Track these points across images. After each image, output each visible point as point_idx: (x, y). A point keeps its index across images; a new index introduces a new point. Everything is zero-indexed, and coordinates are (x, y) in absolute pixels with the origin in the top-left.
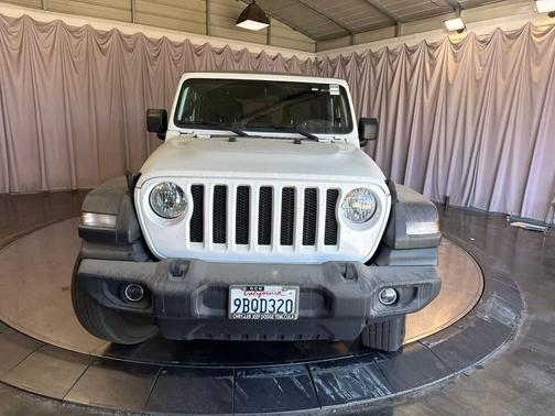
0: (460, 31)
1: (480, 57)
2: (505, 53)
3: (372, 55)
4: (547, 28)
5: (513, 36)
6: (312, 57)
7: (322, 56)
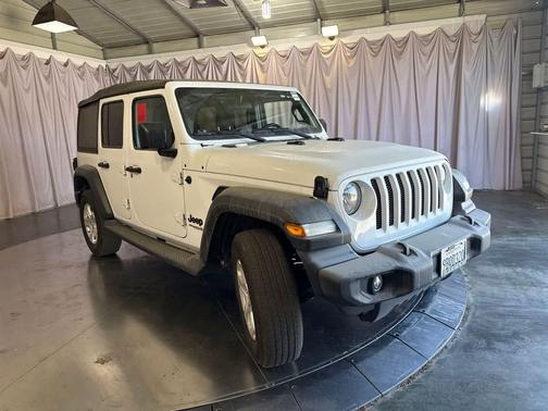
0: (263, 47)
1: (283, 69)
2: (303, 66)
3: (178, 64)
4: (329, 48)
5: (306, 53)
6: (103, 64)
7: (113, 64)
